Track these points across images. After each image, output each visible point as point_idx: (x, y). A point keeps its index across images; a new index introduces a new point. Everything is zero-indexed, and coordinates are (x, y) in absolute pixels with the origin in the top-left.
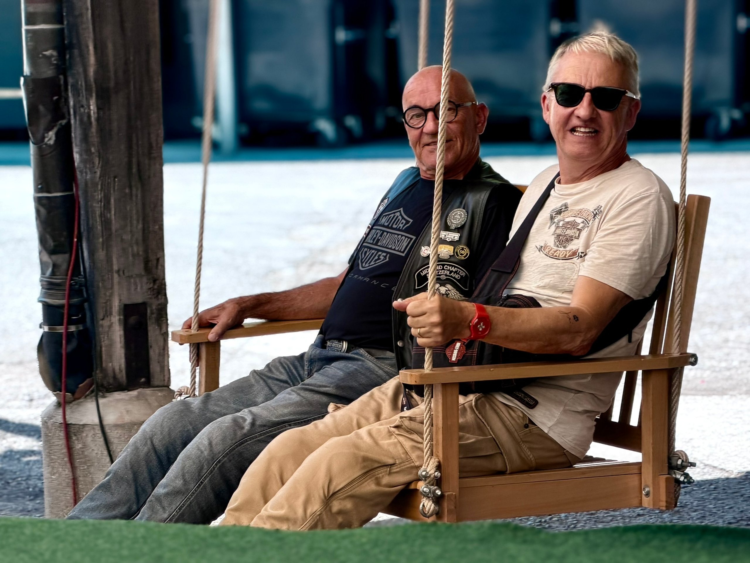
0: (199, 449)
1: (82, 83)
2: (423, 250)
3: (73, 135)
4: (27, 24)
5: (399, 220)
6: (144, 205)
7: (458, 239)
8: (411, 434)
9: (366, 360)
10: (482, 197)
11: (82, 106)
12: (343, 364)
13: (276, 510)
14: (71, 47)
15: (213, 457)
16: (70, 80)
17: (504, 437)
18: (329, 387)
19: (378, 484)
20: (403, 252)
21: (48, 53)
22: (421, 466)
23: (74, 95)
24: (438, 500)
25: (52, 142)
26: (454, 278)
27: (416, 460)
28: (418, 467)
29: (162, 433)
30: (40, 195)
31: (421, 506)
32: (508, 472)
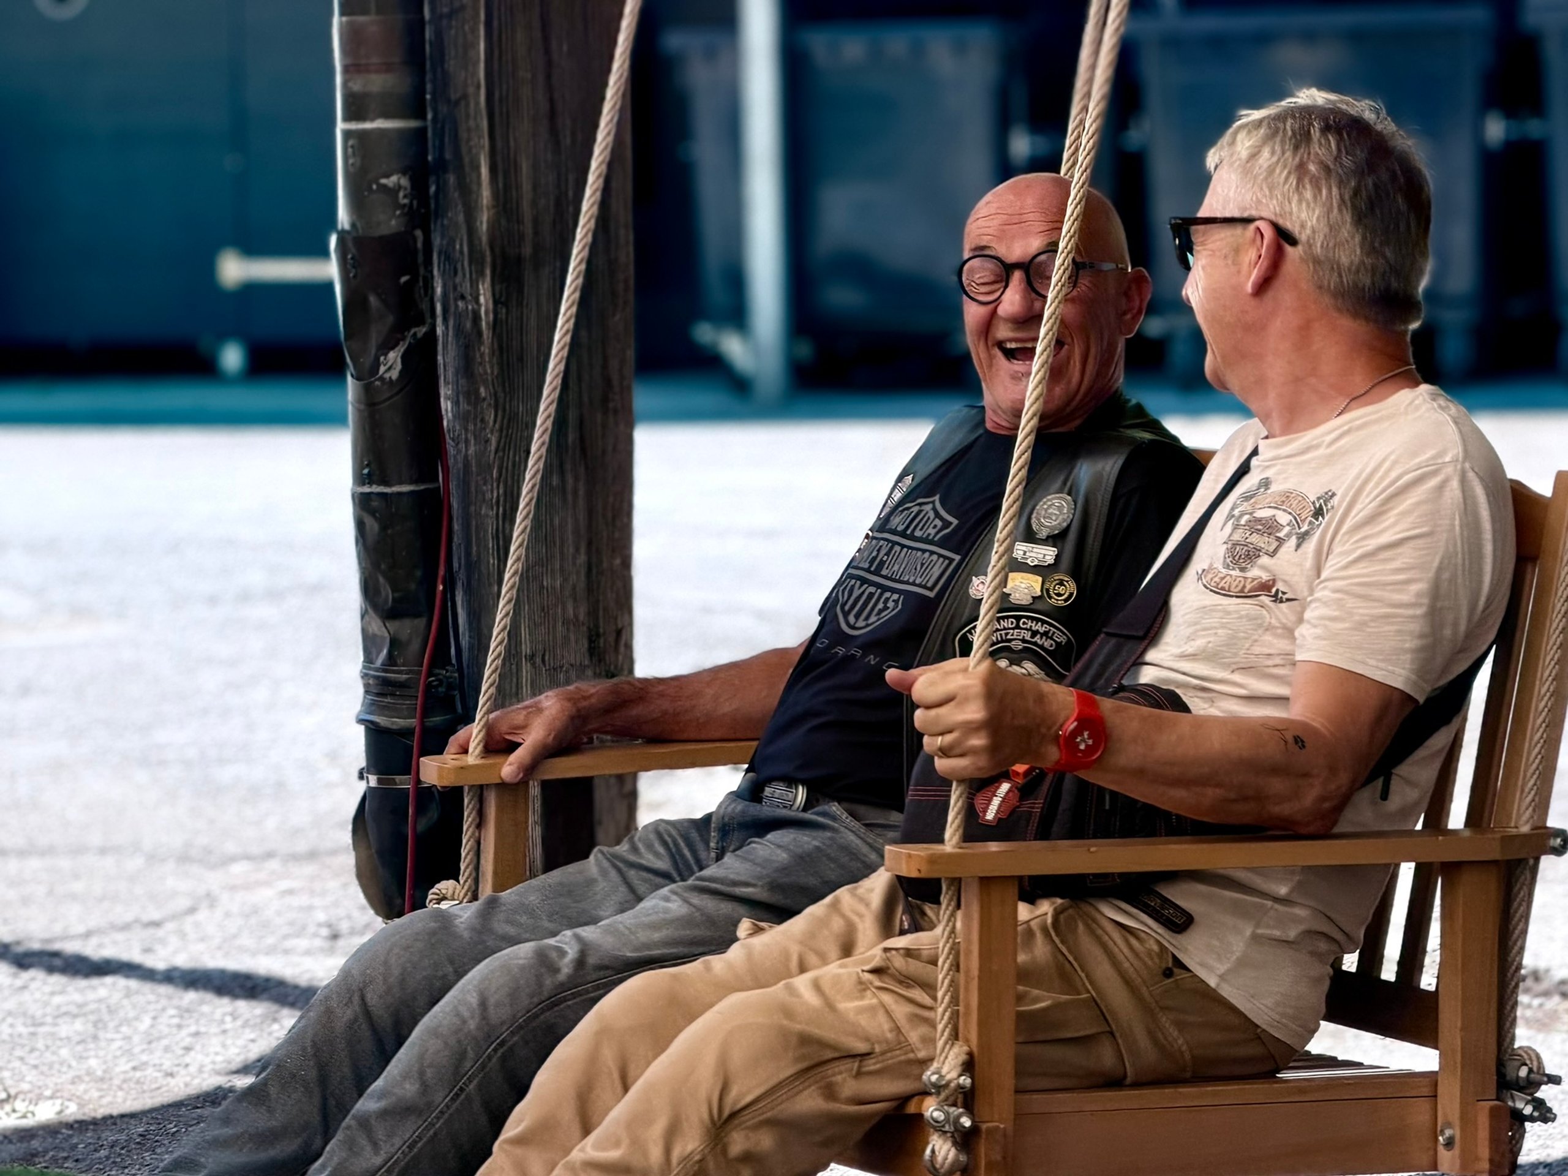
0: (458, 1014)
1: (462, 246)
2: (976, 585)
3: (440, 358)
4: (347, 118)
5: (929, 518)
7: (1052, 561)
8: (908, 986)
9: (842, 829)
10: (1108, 468)
11: (463, 297)
12: (792, 836)
13: (605, 1149)
14: (441, 166)
15: (488, 1032)
16: (437, 241)
17: (1118, 998)
18: (754, 886)
19: (831, 1095)
20: (931, 589)
21: (392, 181)
22: (931, 1060)
23: (443, 274)
24: (964, 1140)
25: (394, 374)
26: (1042, 647)
27: (919, 1045)
28: (926, 1062)
29: (385, 980)
30: (366, 489)
31: (928, 1152)
32: (1128, 1081)
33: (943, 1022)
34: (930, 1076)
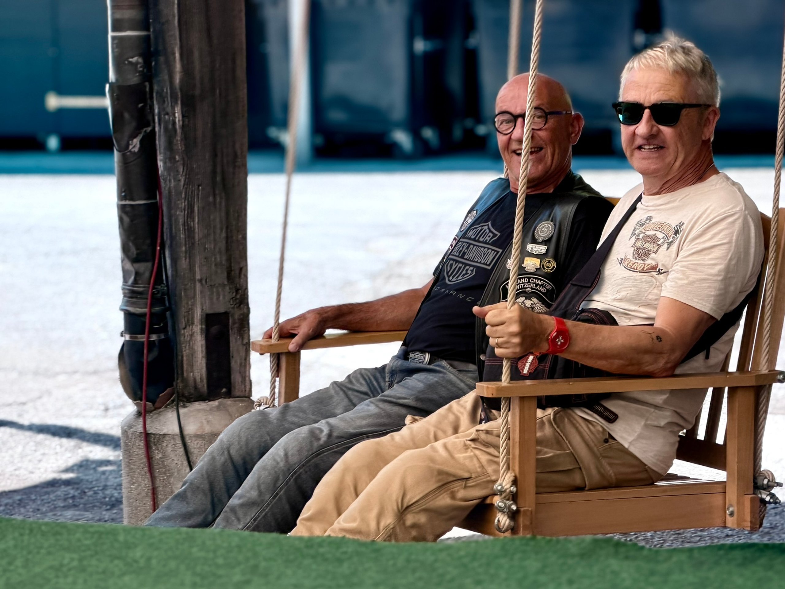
0: (274, 460)
1: (167, 90)
2: (509, 263)
3: (157, 142)
4: (114, 30)
5: (486, 233)
6: (227, 213)
7: (545, 252)
8: (488, 447)
9: (447, 373)
10: (570, 210)
11: (167, 114)
12: (425, 376)
13: (349, 523)
14: (157, 53)
15: (289, 468)
16: (156, 88)
17: (583, 452)
18: (409, 399)
19: (453, 497)
20: (489, 265)
21: (134, 60)
22: (498, 480)
23: (158, 103)
24: (513, 515)
25: (136, 150)
26: (540, 291)
27: (492, 474)
28: (495, 482)
29: (239, 443)
30: (124, 203)
31: (496, 521)
32: (587, 488)
33: (503, 462)
34: (497, 487)
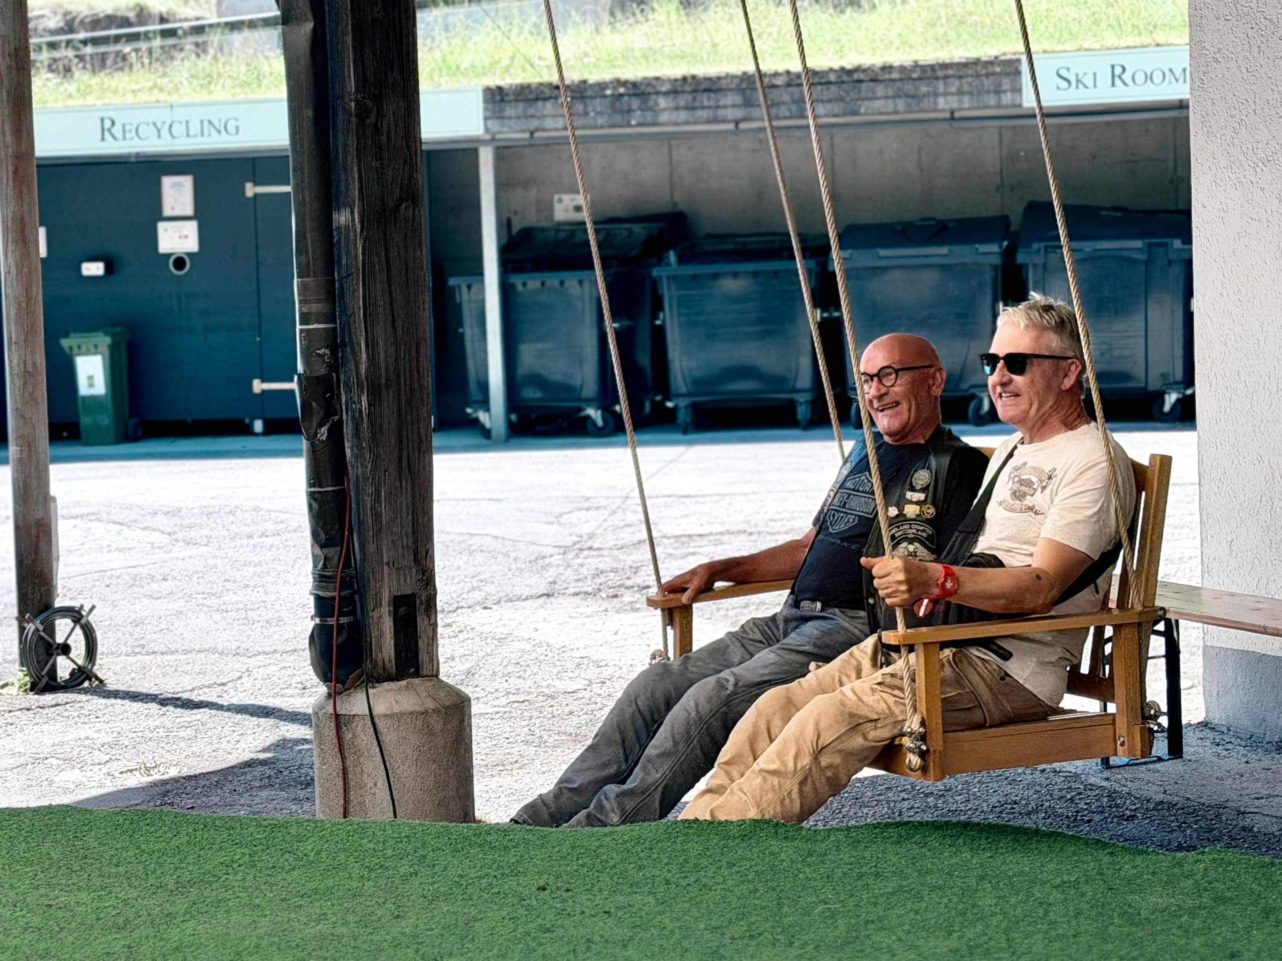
2: (890, 511)
5: (865, 483)
7: (924, 499)
9: (841, 620)
10: (944, 460)
12: (819, 624)
15: (700, 718)
17: (983, 690)
19: (865, 738)
20: (871, 514)
24: (923, 755)
26: (922, 536)
31: (907, 761)
32: (987, 725)
